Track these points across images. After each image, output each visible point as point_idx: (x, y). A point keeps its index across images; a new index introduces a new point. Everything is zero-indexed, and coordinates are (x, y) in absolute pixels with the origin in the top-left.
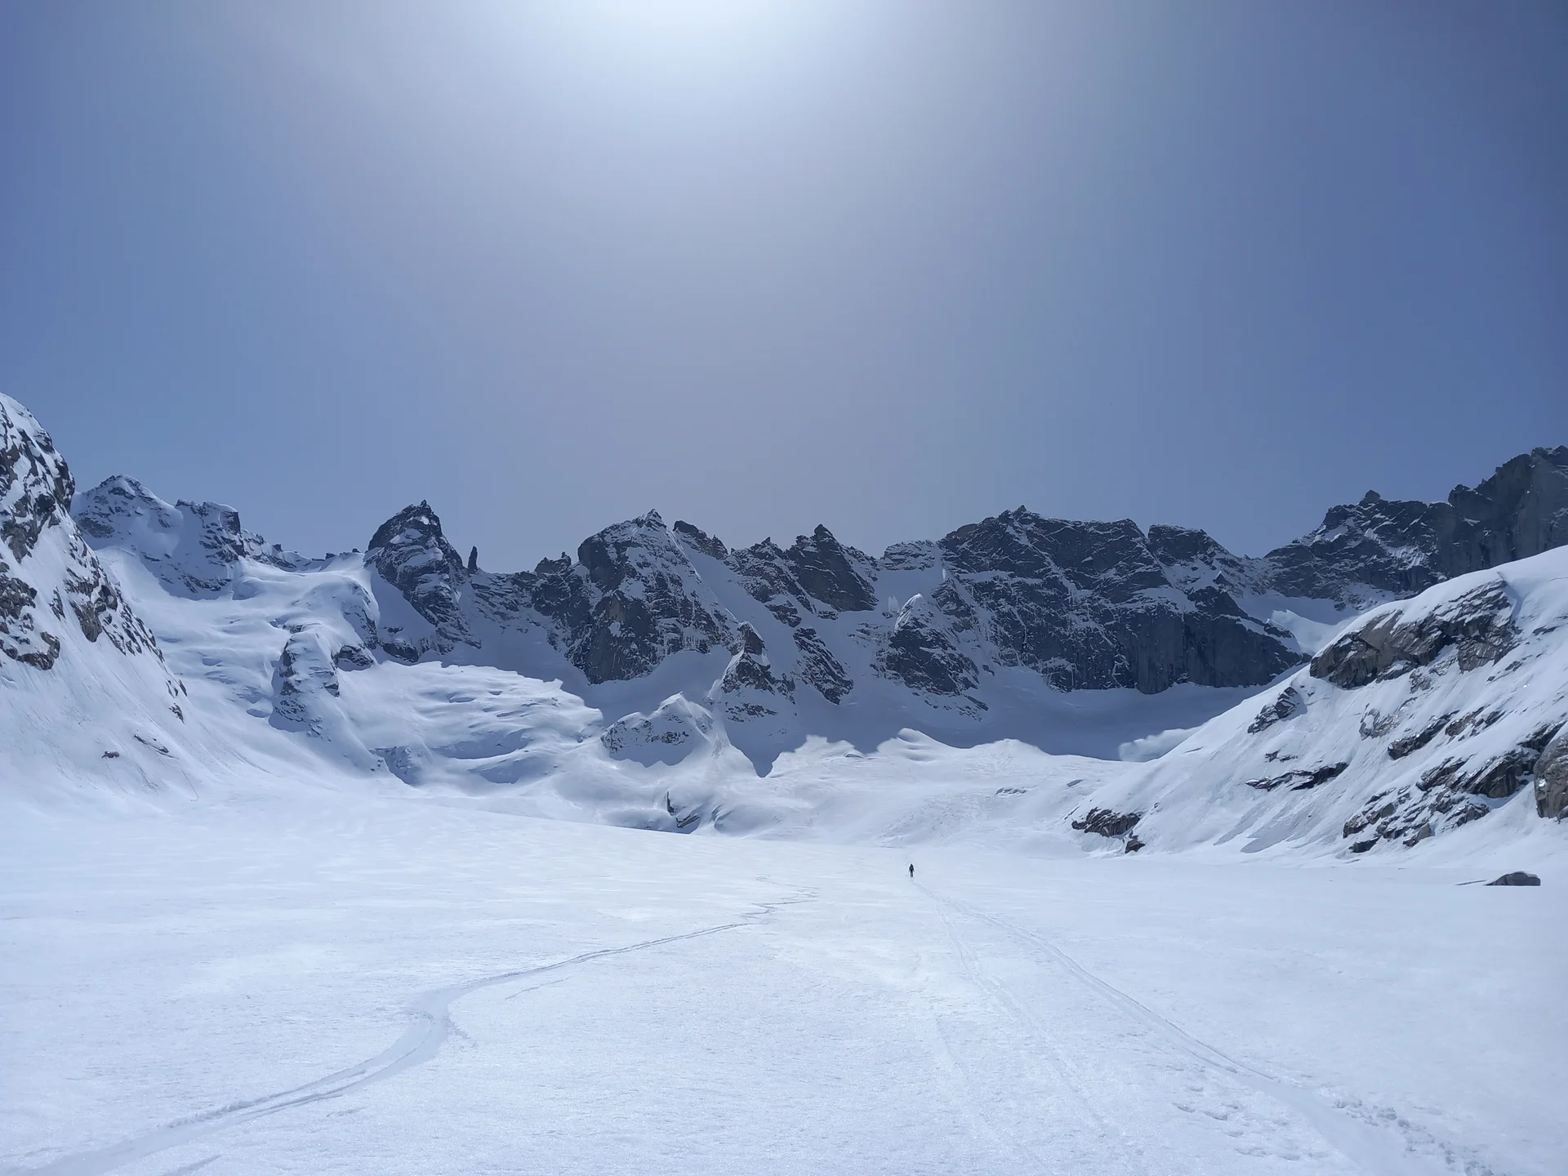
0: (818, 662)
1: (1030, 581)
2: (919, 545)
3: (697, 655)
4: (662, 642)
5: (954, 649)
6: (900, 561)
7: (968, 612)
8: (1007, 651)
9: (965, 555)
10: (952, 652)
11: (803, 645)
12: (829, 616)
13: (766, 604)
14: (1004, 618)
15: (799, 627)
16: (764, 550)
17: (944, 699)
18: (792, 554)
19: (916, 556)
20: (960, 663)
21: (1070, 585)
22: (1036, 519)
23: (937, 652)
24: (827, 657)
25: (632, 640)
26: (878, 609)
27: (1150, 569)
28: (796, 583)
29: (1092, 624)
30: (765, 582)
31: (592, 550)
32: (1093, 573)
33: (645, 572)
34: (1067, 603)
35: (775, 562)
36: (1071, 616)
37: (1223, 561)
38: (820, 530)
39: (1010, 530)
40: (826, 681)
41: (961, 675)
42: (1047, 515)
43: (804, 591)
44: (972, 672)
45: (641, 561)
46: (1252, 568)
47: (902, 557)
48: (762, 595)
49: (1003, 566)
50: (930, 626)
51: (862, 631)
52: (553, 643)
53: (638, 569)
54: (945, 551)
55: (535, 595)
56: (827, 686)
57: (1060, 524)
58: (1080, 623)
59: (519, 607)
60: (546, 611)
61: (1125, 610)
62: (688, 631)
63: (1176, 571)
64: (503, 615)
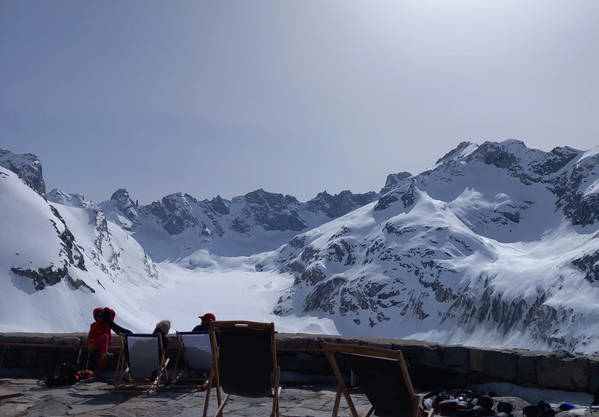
0: (218, 228)
1: (262, 206)
2: (239, 197)
3: (192, 228)
4: (185, 226)
5: (245, 223)
6: (236, 201)
7: (249, 214)
8: (256, 222)
9: (249, 199)
10: (245, 224)
11: (215, 224)
12: (220, 216)
13: (207, 214)
14: (257, 215)
15: (214, 220)
16: (206, 201)
17: (243, 234)
18: (212, 202)
19: (239, 200)
20: (247, 226)
21: (269, 207)
22: (264, 192)
23: (242, 224)
24: (220, 227)
25: (178, 225)
26: (231, 214)
27: (284, 205)
28: (213, 209)
29: (273, 217)
30: (206, 209)
31: (165, 200)
32: (274, 205)
33: (180, 209)
34: (269, 212)
35: (208, 204)
36: (269, 214)
37: (297, 204)
38: (218, 196)
39: (259, 194)
40: (219, 232)
41: (247, 229)
42: (266, 191)
43: (215, 211)
44: (249, 228)
45: (179, 206)
46: (303, 205)
47: (236, 200)
48: (206, 212)
49: (257, 202)
50: (241, 219)
51: (227, 219)
52: (158, 223)
53: (178, 208)
54: (245, 198)
55: (152, 211)
56: (219, 233)
57: (269, 193)
58: (271, 216)
59: (149, 214)
60: (155, 214)
61: (279, 214)
62: (190, 222)
63: (289, 206)
64: (145, 216)
